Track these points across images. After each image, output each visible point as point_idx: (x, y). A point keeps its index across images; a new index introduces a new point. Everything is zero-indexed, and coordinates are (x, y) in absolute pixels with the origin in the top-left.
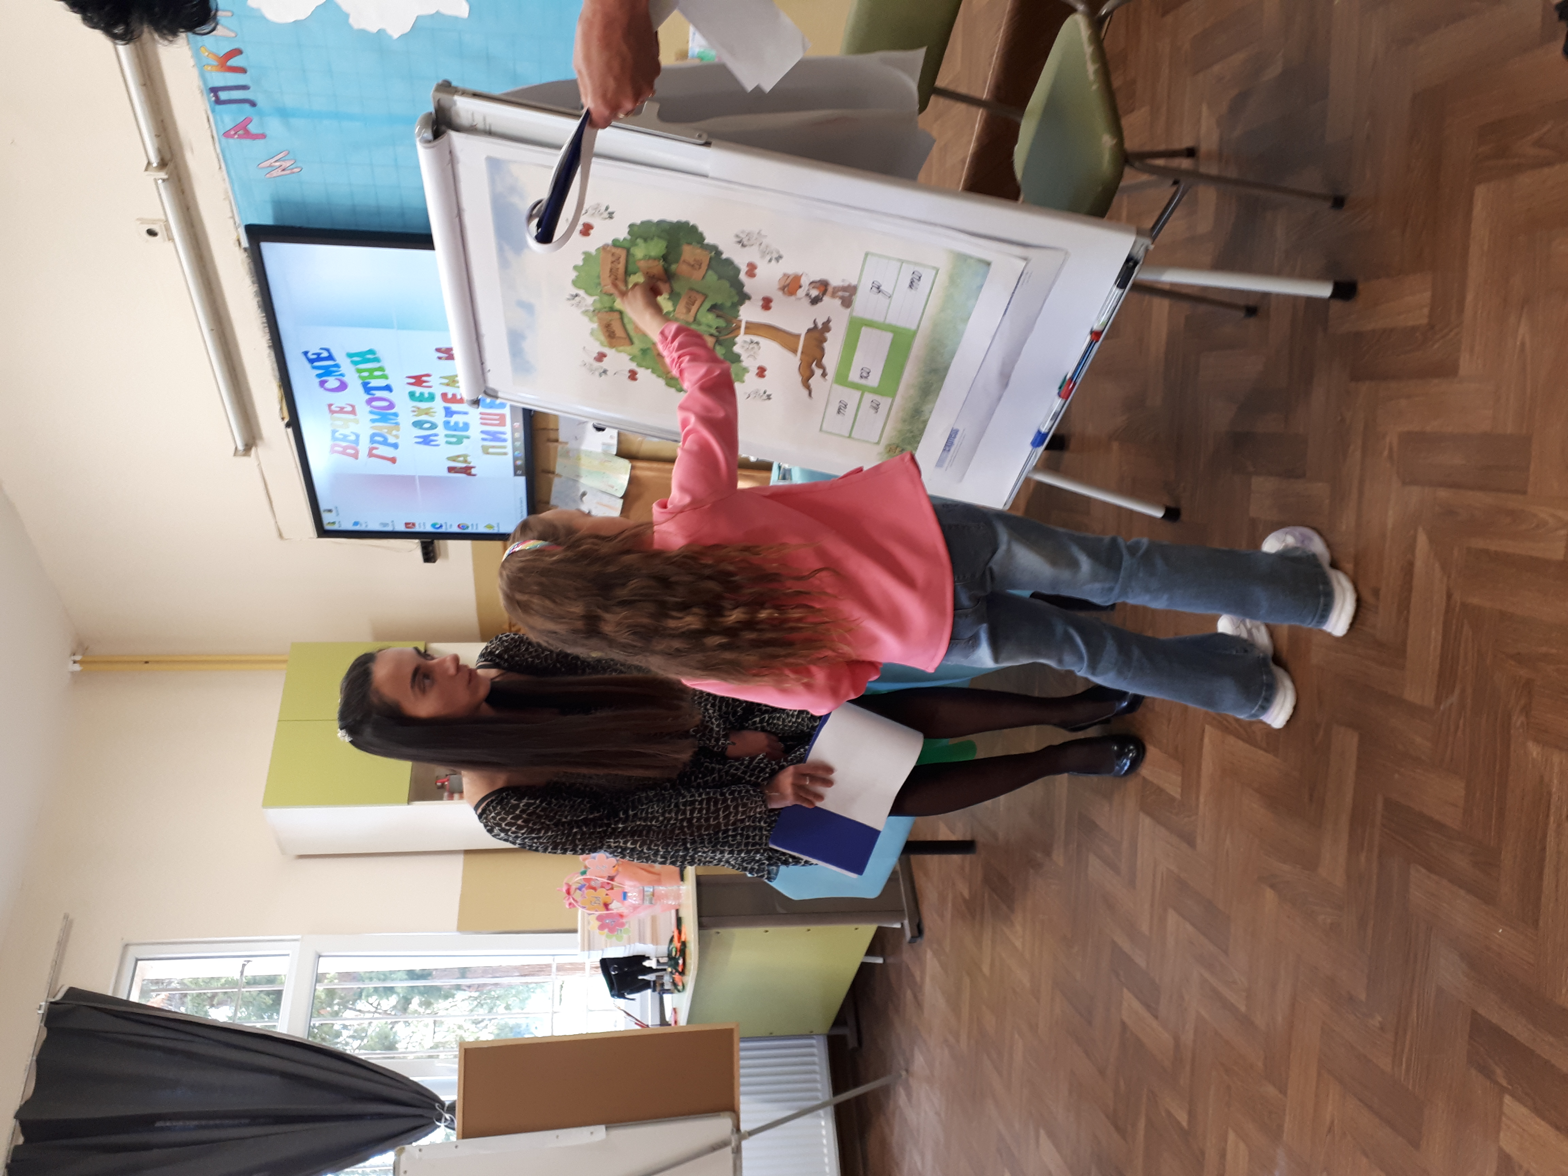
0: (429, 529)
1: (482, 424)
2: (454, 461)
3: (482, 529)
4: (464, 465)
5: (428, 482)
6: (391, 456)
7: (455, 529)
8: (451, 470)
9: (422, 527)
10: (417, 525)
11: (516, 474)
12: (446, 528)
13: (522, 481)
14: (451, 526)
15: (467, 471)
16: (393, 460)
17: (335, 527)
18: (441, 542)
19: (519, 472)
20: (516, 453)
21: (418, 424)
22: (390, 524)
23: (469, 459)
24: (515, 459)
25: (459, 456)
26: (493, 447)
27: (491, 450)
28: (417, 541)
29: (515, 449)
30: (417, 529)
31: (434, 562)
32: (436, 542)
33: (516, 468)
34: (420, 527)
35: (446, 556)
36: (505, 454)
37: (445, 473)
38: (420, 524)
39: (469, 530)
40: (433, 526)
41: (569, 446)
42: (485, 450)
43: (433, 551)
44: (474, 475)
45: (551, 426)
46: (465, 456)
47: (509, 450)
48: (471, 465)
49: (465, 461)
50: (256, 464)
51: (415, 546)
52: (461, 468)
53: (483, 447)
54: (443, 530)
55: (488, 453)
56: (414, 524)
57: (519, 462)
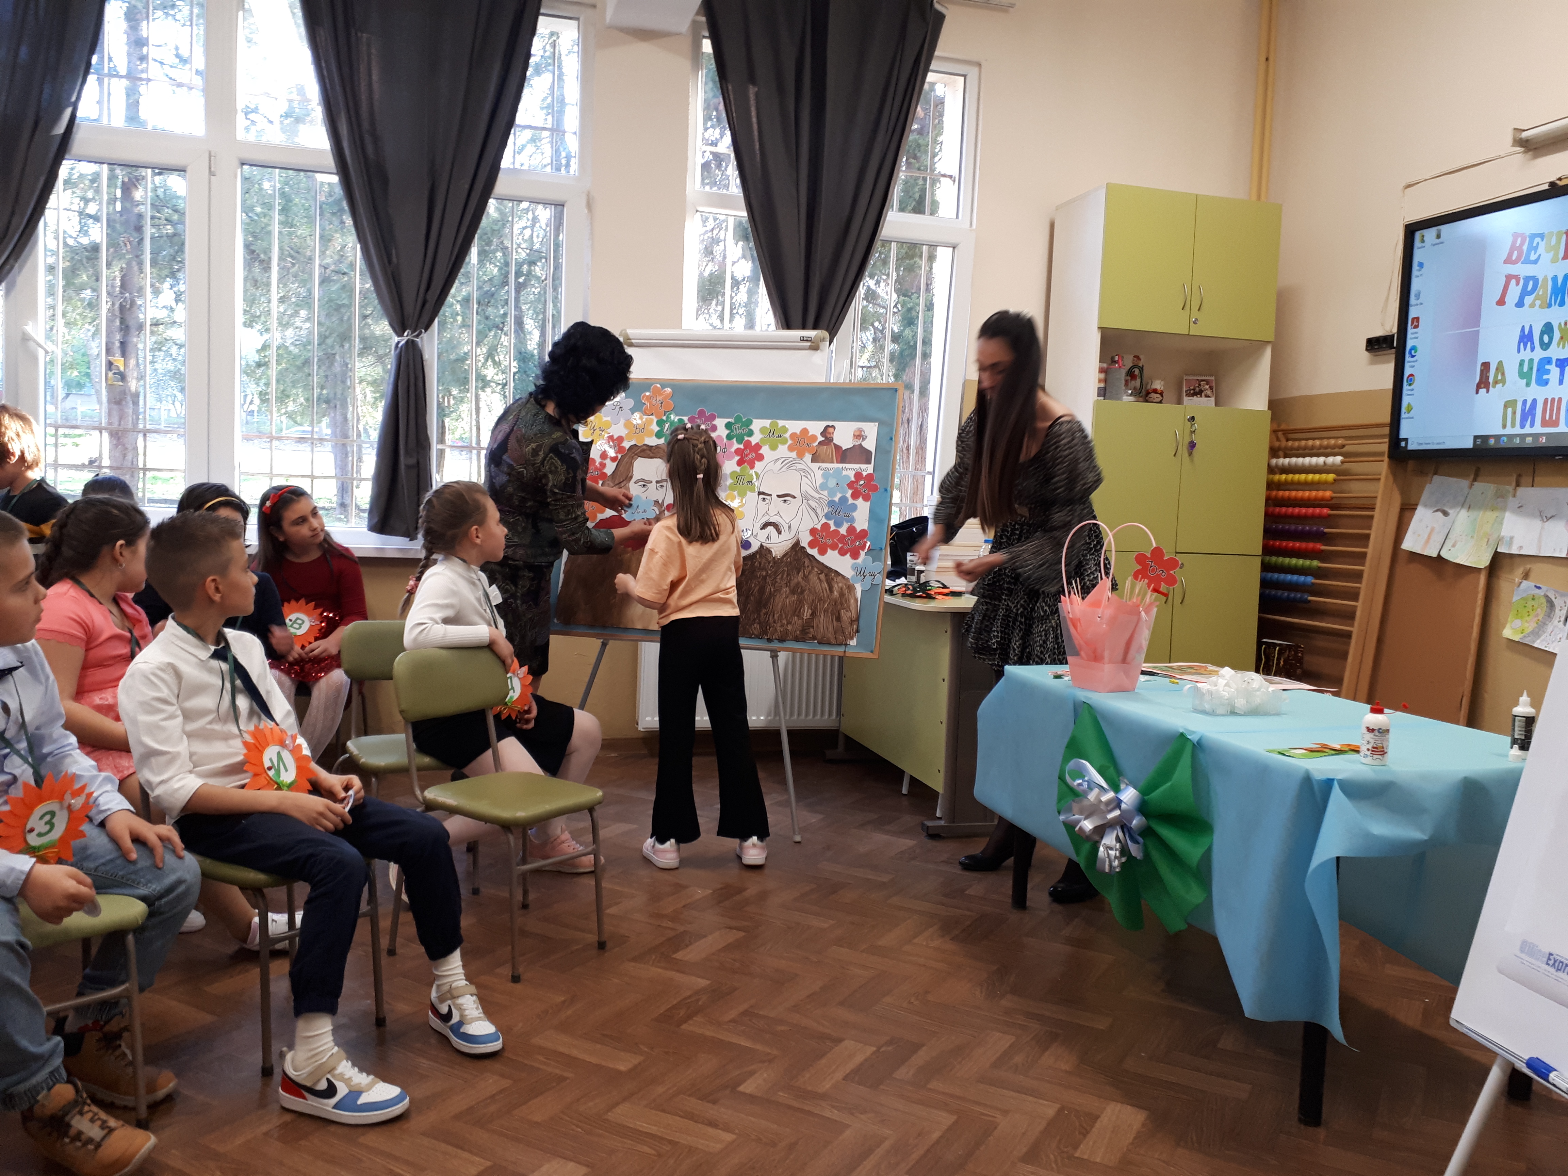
0: (1410, 344)
1: (1546, 400)
2: (1497, 369)
3: (1406, 400)
4: (1491, 380)
5: (1472, 342)
6: (1507, 299)
7: (1408, 371)
8: (1486, 366)
9: (1413, 336)
10: (1415, 330)
11: (1476, 437)
12: (1409, 362)
13: (1469, 444)
14: (1413, 367)
15: (1483, 383)
16: (1501, 302)
17: (1417, 243)
18: (1393, 356)
19: (1479, 441)
20: (1505, 439)
21: (1548, 328)
22: (1419, 302)
23: (1499, 386)
24: (1498, 437)
25: (1503, 374)
26: (1514, 413)
27: (1510, 410)
28: (1395, 330)
29: (1511, 437)
30: (1410, 331)
31: (1367, 350)
32: (1393, 351)
33: (1485, 438)
34: (1412, 334)
35: (1372, 363)
36: (1504, 426)
37: (1481, 359)
38: (1416, 333)
39: (1406, 387)
40: (1414, 348)
41: (1511, 499)
42: (1510, 404)
43: (1381, 349)
44: (1477, 392)
45: (1537, 479)
46: (1503, 382)
47: (1509, 431)
48: (1491, 388)
49: (1496, 382)
50: (1502, 154)
51: (1388, 328)
52: (1488, 378)
53: (1516, 401)
54: (1408, 358)
55: (1506, 407)
56: (1416, 327)
57: (1492, 442)
